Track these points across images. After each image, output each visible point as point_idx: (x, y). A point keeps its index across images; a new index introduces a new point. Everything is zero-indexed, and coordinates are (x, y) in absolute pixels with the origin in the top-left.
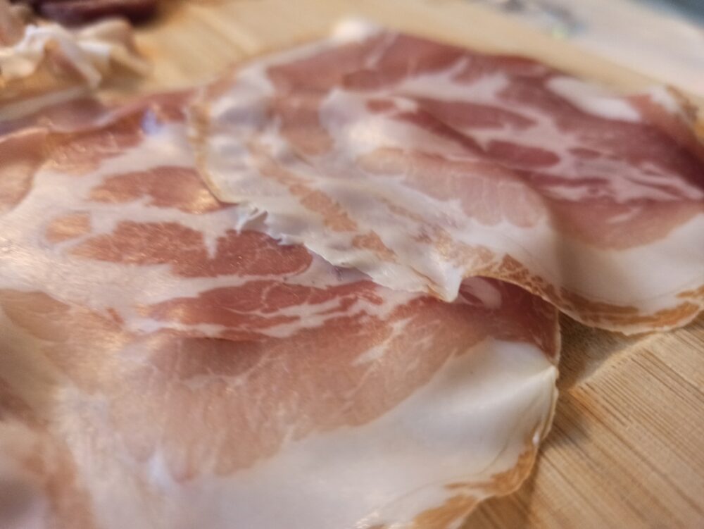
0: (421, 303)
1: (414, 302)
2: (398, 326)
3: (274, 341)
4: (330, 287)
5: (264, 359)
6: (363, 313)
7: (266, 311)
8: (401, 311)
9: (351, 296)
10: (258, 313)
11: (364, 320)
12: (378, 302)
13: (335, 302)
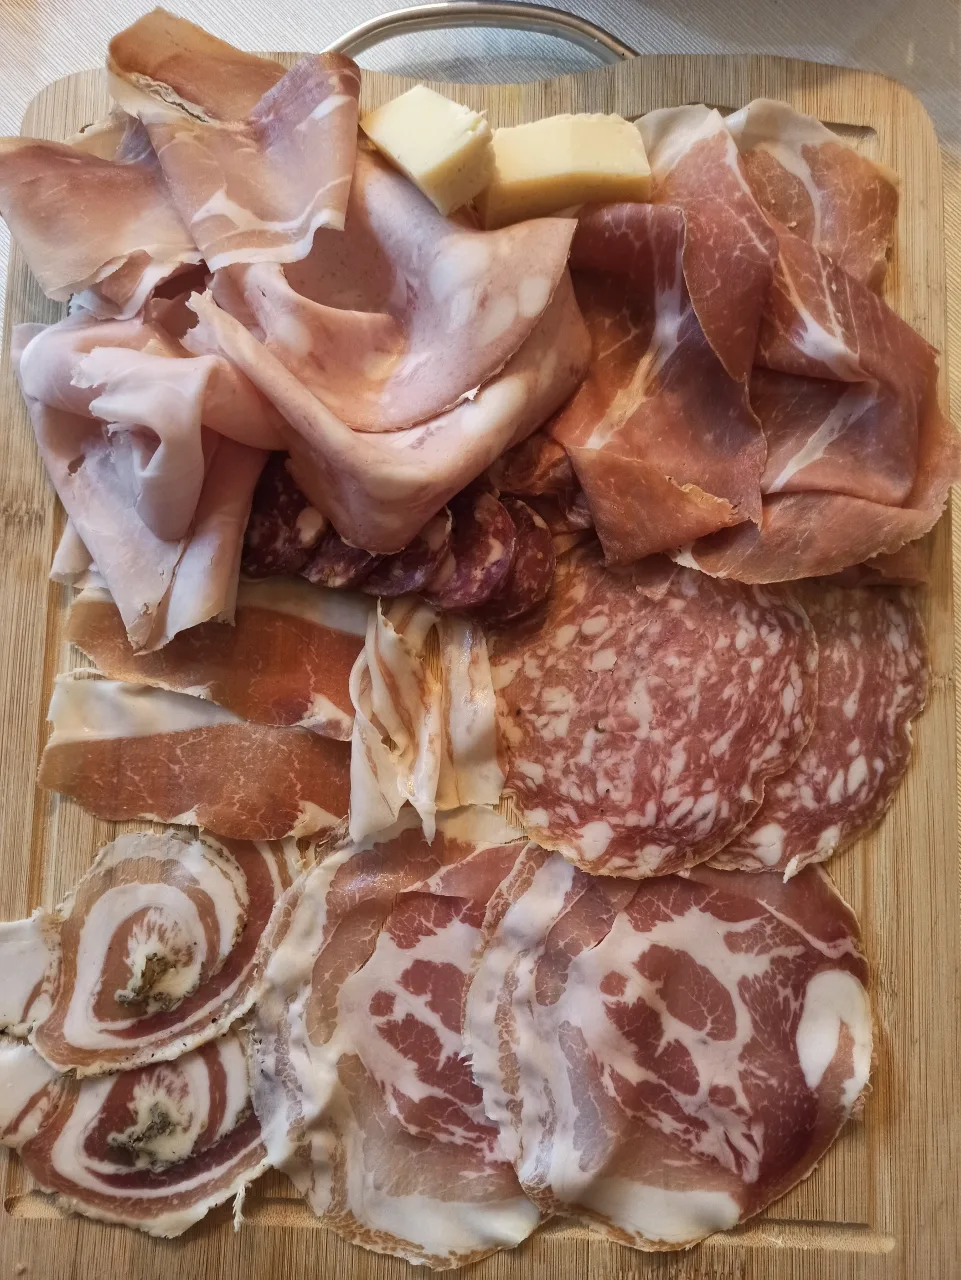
0: (505, 1167)
1: (503, 1163)
2: (489, 1171)
3: (438, 1142)
4: (478, 1123)
5: (429, 1150)
6: (481, 1150)
7: (444, 1122)
8: (495, 1164)
9: (484, 1136)
10: (439, 1121)
11: (479, 1154)
12: (491, 1150)
13: (473, 1135)
